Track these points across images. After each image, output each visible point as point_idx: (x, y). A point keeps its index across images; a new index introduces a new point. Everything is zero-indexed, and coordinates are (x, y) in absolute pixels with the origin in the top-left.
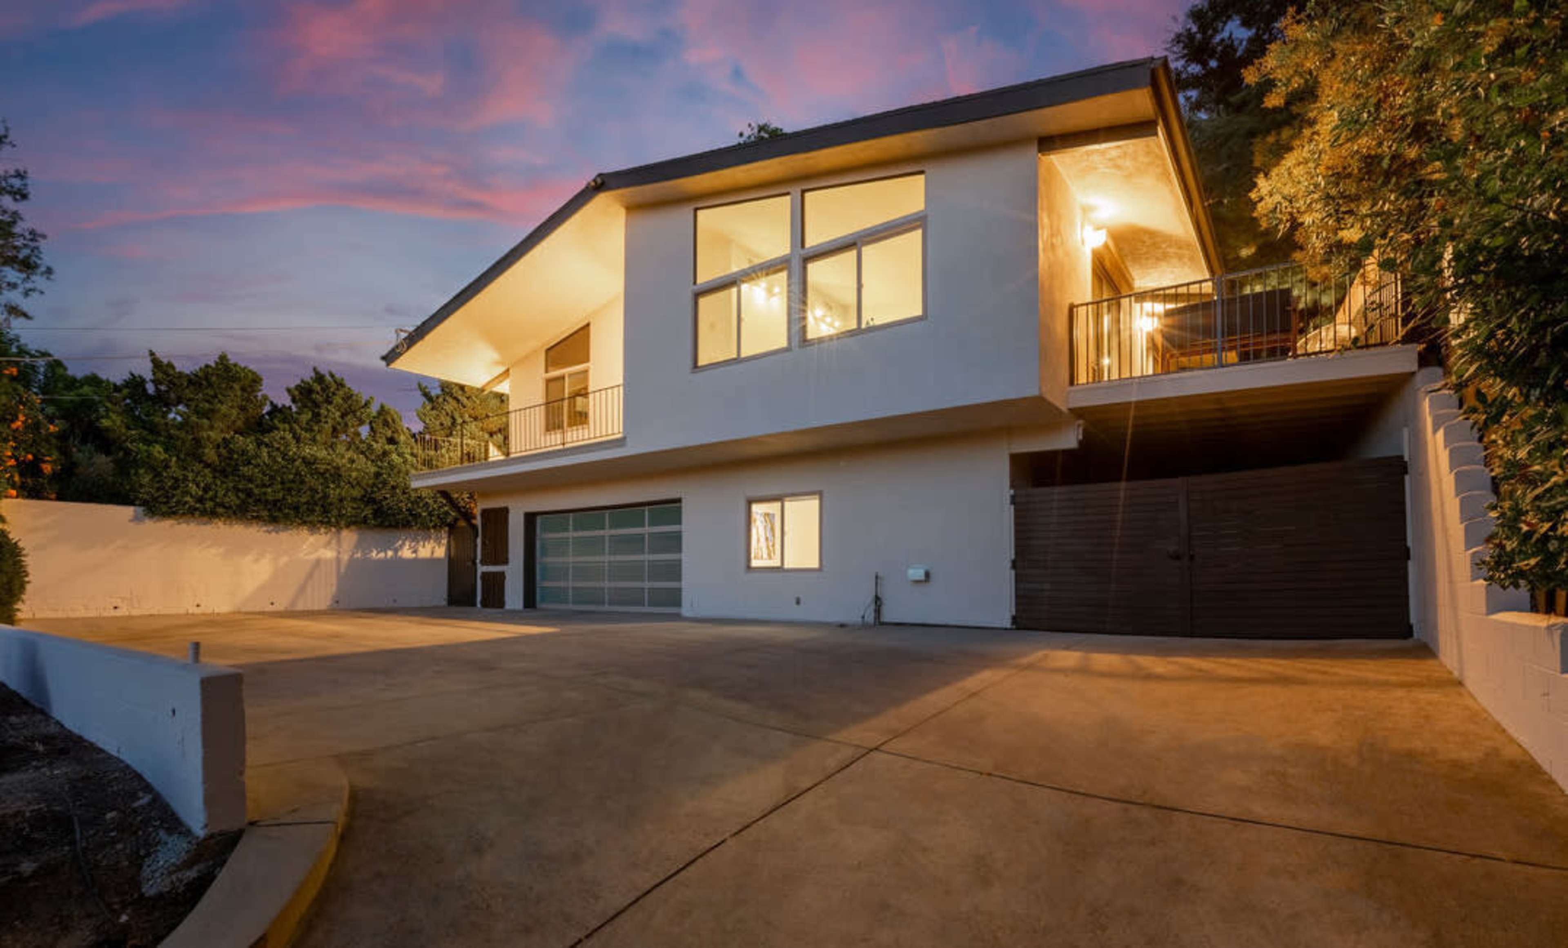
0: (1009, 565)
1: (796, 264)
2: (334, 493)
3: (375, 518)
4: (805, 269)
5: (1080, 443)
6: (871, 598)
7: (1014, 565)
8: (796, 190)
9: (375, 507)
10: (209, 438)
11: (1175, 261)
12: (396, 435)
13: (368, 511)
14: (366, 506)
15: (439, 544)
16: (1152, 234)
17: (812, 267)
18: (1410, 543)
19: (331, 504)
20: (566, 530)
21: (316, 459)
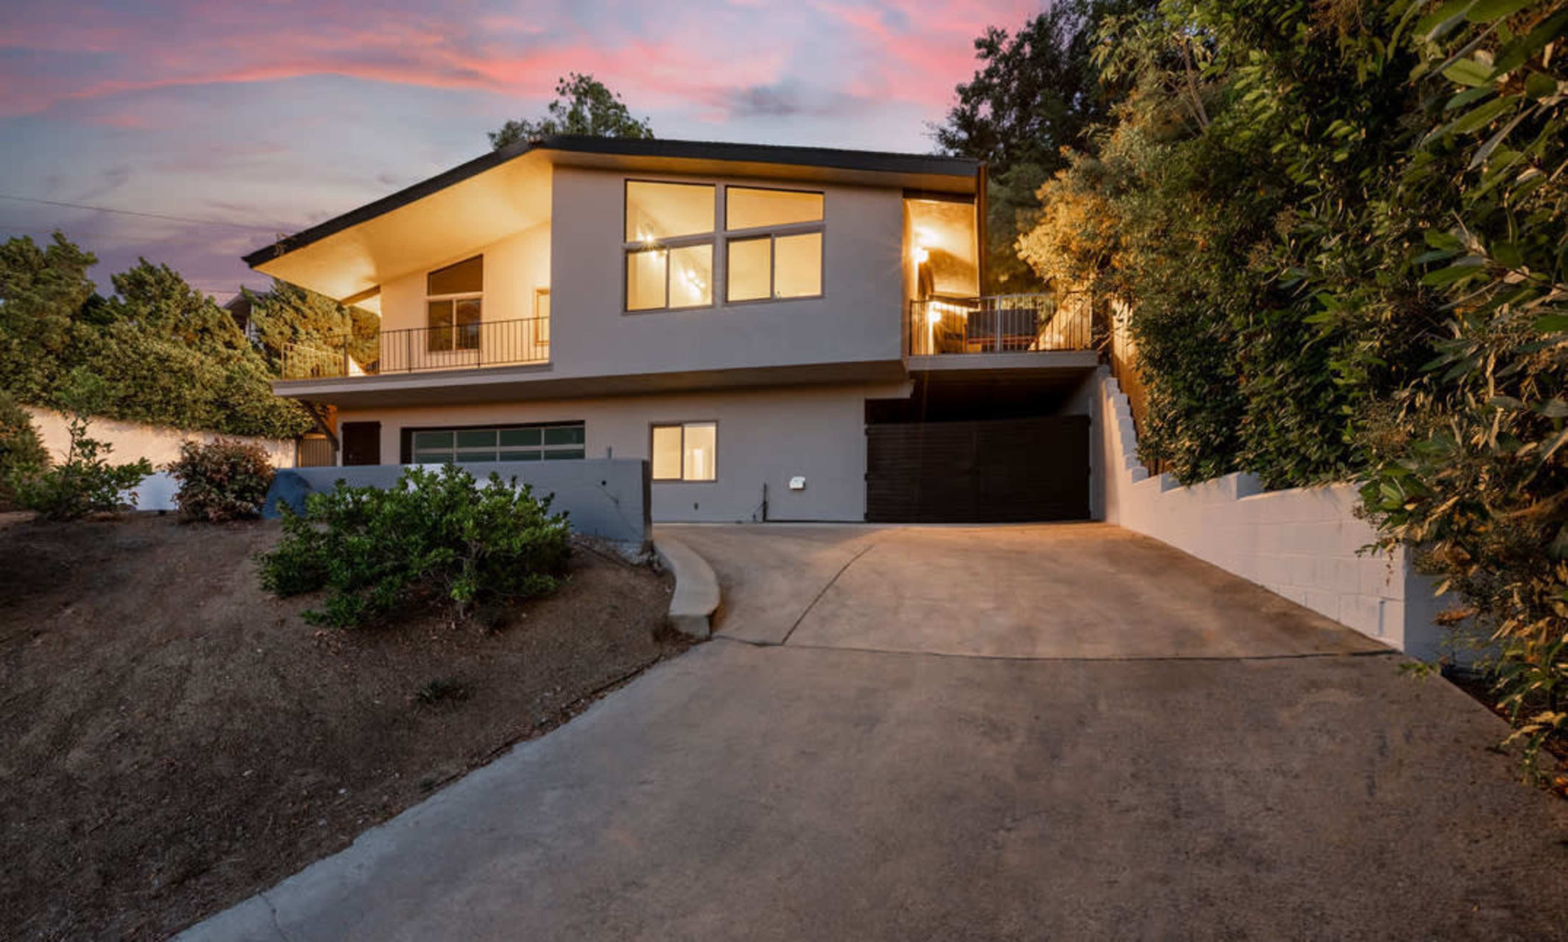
0: (862, 477)
1: (720, 242)
2: (188, 394)
3: (228, 424)
4: (727, 247)
5: (912, 396)
6: (761, 502)
7: (867, 477)
8: (721, 185)
9: (228, 412)
10: (57, 323)
11: (961, 278)
12: (234, 340)
13: (221, 416)
14: (218, 410)
15: (287, 456)
16: (952, 258)
17: (733, 246)
18: (1091, 465)
19: (184, 405)
20: (451, 445)
21: (169, 356)
